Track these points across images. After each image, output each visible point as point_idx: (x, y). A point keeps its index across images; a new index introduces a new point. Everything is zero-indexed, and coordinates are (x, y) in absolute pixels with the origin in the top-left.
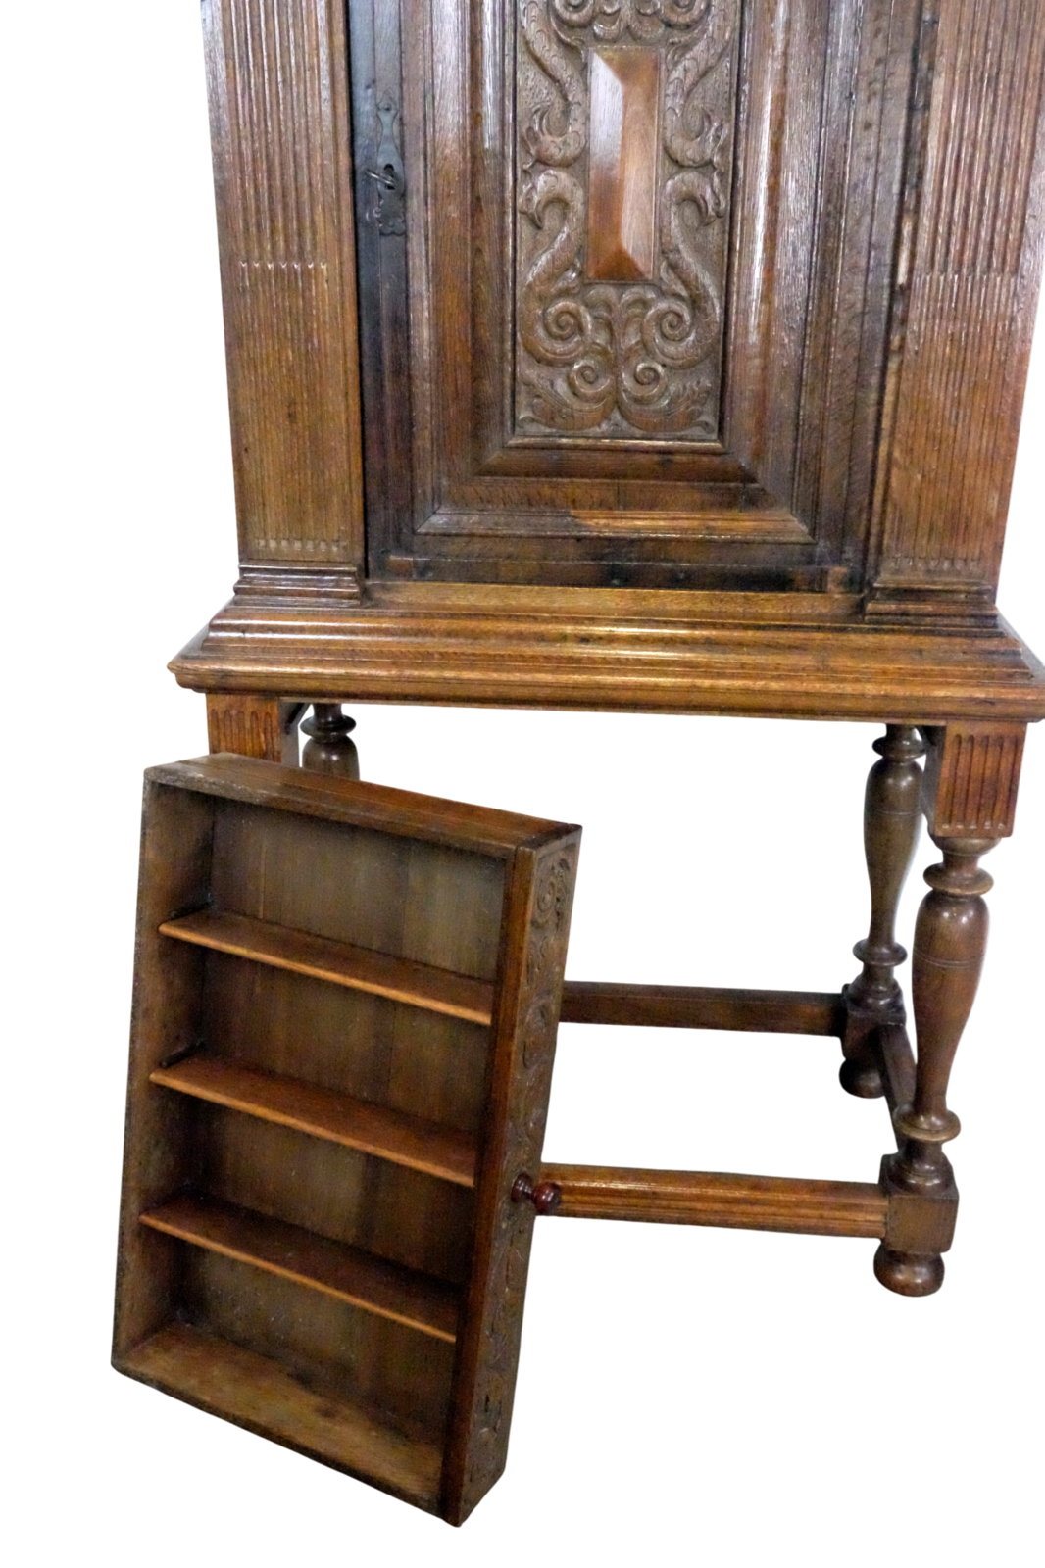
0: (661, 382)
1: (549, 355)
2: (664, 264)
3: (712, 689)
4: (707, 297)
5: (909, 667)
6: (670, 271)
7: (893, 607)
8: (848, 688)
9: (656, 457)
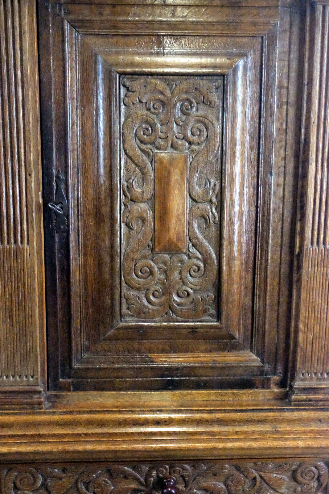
0: (190, 296)
1: (137, 285)
2: (191, 244)
3: (224, 449)
4: (211, 258)
5: (316, 429)
6: (193, 247)
7: (305, 397)
8: (290, 444)
9: (189, 330)
